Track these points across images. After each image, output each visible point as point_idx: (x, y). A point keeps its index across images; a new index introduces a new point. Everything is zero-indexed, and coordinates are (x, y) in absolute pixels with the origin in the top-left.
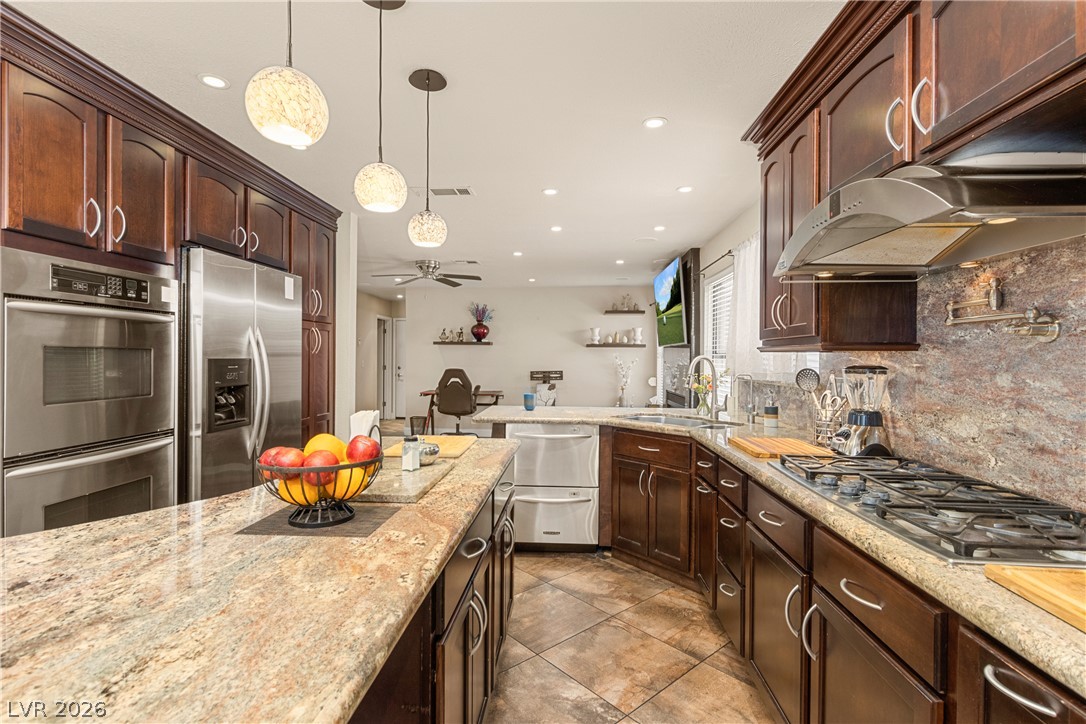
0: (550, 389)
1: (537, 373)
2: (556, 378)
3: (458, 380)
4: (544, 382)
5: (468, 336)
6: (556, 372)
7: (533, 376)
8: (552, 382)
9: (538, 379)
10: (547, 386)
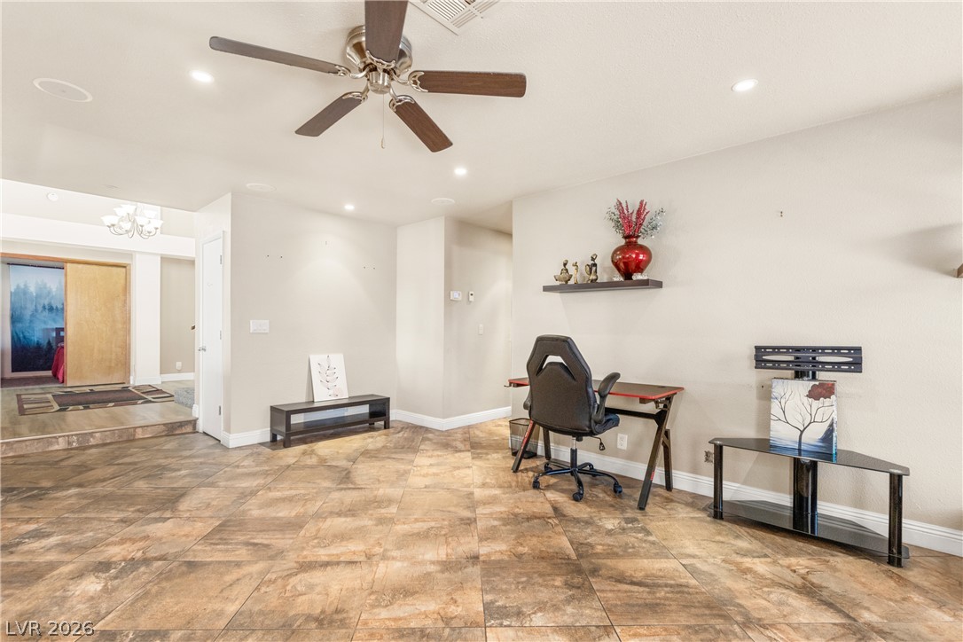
0: (815, 394)
1: (776, 350)
2: (837, 367)
3: (559, 359)
4: (799, 375)
5: (606, 272)
6: (837, 350)
7: (763, 357)
8: (823, 376)
9: (776, 365)
10: (805, 385)
